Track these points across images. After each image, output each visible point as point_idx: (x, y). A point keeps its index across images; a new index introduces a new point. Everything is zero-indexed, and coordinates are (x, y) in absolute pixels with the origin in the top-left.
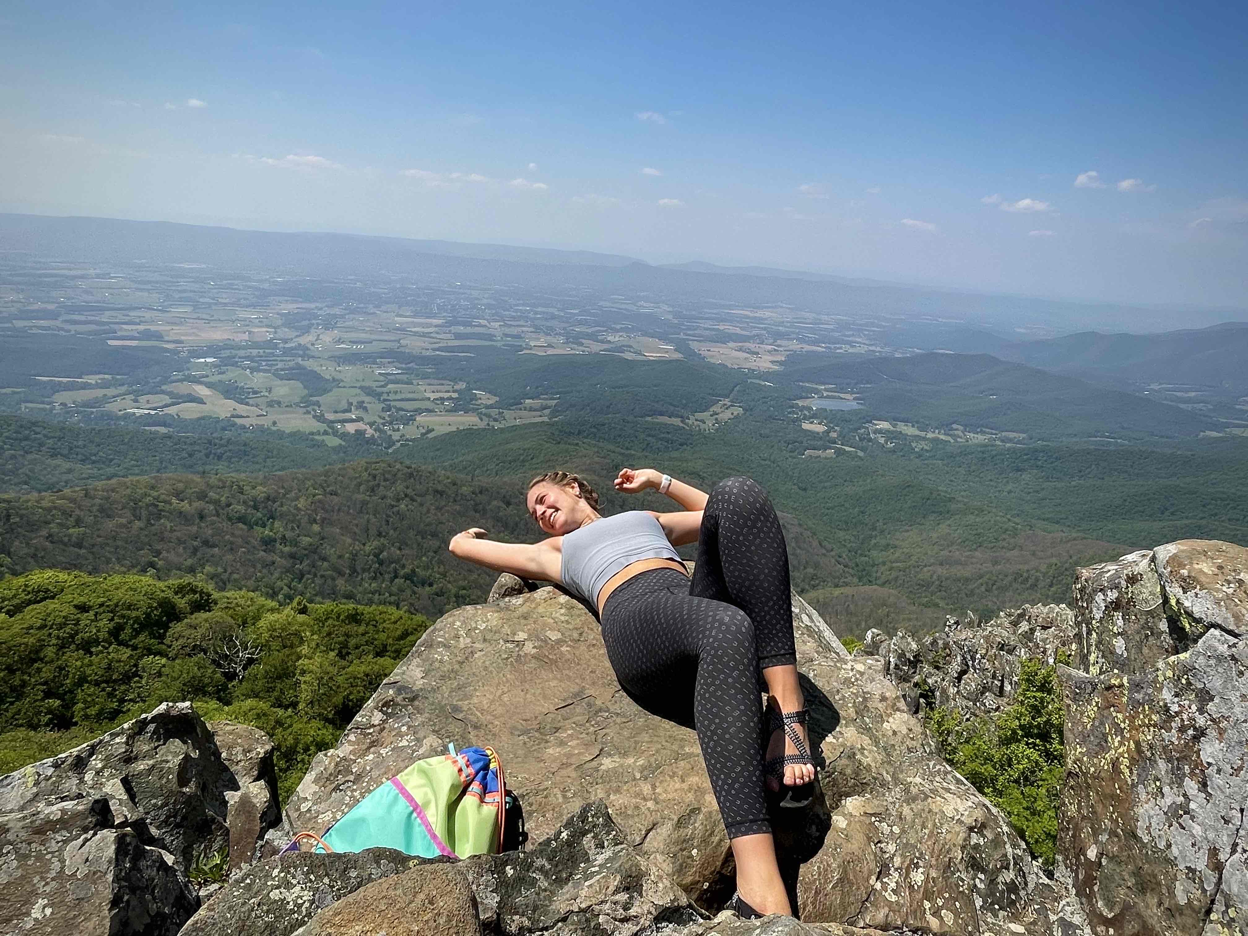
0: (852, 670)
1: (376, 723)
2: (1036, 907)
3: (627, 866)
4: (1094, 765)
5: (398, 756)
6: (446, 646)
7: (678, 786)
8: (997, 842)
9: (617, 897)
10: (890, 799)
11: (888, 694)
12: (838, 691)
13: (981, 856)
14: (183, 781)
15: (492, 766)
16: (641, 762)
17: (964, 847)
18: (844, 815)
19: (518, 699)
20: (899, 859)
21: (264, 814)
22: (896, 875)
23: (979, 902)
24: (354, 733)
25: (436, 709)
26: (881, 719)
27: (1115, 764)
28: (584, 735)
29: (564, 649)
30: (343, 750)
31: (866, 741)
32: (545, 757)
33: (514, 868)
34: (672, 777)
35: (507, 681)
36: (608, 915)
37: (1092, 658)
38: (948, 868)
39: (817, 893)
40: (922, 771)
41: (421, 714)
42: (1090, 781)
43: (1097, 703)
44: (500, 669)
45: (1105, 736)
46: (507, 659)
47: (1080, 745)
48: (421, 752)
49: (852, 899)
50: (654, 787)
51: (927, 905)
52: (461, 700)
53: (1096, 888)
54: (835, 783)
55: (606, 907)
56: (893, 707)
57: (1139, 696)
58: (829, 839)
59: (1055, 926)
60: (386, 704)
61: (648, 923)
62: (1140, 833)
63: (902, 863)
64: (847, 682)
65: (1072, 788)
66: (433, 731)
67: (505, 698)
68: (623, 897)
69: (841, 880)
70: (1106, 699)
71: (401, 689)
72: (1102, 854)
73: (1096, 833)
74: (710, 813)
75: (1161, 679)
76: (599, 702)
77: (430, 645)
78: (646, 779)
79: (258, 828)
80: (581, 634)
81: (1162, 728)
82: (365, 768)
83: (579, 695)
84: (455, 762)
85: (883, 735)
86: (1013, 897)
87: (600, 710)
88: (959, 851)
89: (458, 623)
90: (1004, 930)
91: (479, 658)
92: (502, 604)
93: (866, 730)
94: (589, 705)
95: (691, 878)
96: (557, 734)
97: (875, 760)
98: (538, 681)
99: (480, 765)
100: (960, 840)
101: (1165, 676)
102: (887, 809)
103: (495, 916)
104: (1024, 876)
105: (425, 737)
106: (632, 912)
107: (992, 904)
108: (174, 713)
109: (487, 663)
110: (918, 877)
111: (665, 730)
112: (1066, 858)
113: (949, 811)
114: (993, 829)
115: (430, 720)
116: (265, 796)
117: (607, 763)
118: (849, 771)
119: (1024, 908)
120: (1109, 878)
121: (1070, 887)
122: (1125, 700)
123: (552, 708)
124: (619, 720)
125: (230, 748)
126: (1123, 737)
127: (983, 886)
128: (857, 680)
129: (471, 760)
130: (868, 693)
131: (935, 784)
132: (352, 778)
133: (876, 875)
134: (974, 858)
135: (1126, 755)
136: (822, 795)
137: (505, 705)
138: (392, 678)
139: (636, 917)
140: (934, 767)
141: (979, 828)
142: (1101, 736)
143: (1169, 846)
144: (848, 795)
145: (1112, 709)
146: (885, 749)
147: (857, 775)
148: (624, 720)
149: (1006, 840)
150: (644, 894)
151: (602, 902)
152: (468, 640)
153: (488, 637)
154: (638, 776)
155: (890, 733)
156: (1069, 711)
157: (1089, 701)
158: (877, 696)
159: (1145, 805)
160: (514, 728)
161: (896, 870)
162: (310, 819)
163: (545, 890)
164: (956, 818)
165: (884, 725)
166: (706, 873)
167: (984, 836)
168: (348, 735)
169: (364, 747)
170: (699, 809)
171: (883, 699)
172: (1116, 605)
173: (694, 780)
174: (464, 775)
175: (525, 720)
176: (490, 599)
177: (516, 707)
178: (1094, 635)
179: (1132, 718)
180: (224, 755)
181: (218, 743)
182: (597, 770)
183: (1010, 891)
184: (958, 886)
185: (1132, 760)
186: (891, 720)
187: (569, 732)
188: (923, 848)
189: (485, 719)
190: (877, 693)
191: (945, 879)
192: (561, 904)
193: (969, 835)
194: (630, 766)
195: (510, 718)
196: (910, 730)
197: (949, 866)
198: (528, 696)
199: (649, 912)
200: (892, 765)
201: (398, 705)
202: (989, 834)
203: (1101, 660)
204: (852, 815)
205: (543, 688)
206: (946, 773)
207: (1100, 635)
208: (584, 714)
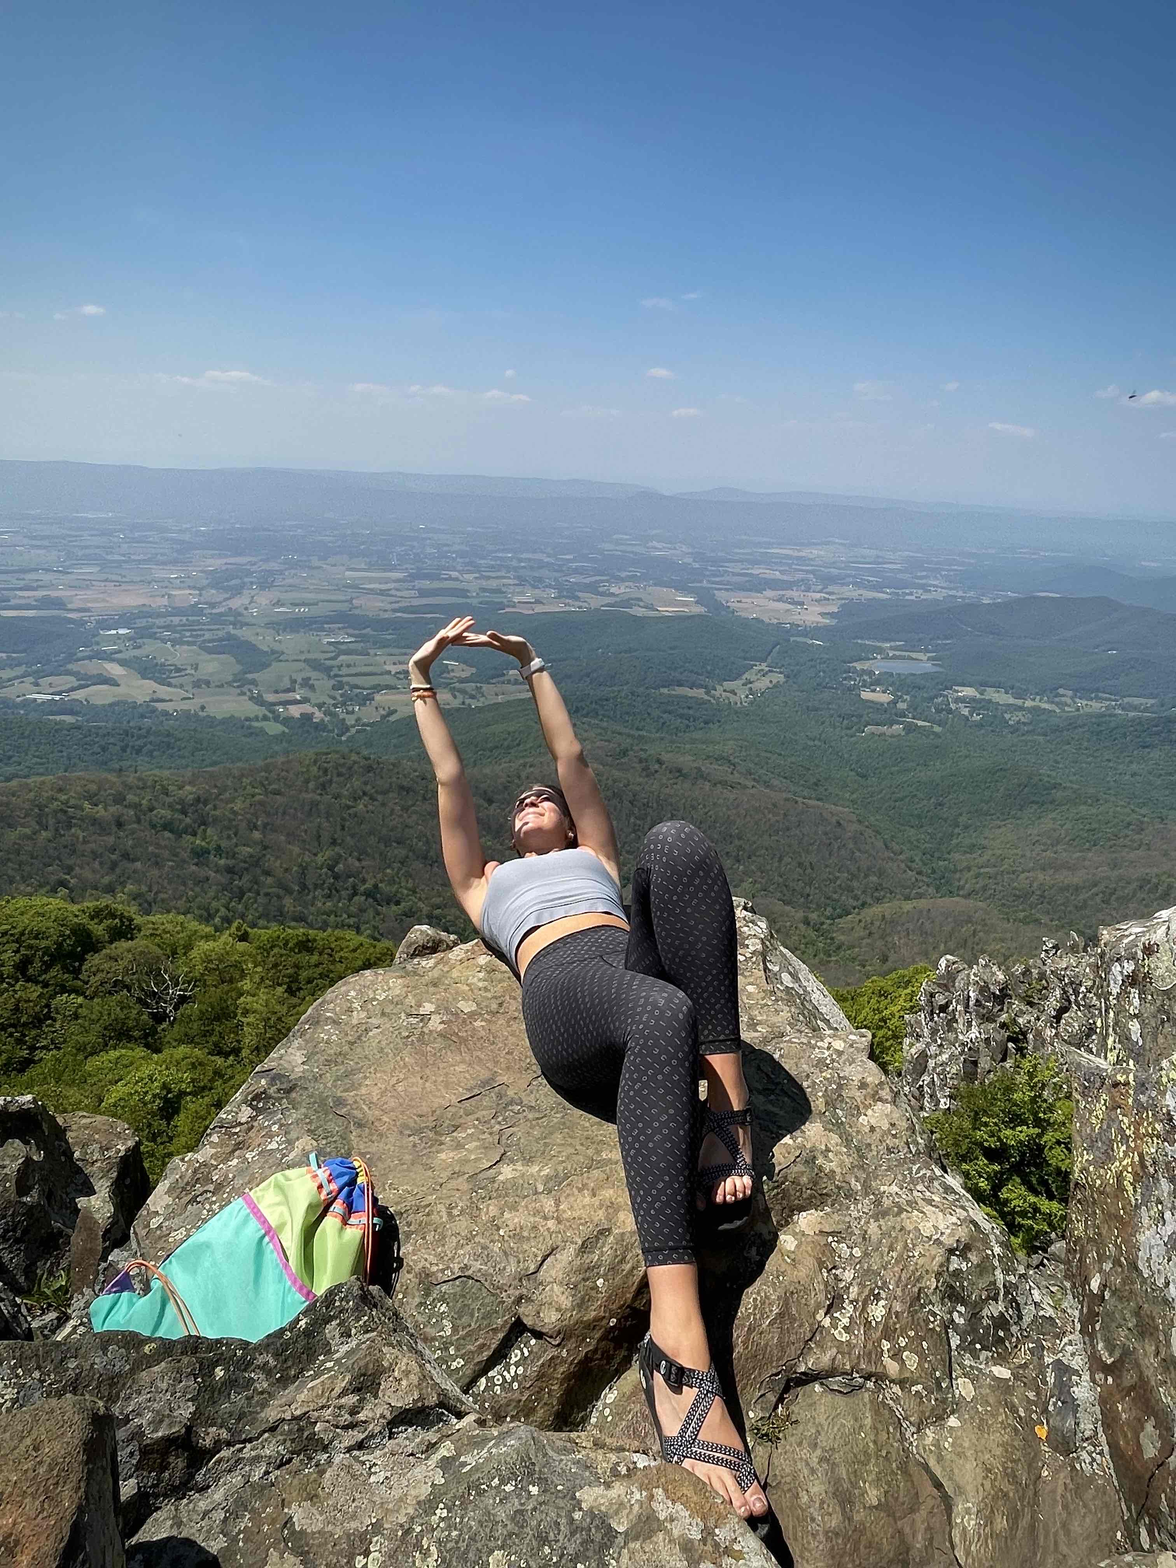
0: (829, 1048)
1: (243, 1120)
2: (1031, 1345)
3: (362, 1363)
4: (1100, 1177)
5: (266, 1162)
6: (335, 1022)
7: (587, 1200)
8: (984, 1268)
9: (343, 1401)
10: (855, 1214)
11: (869, 1080)
12: (808, 1076)
13: (961, 1284)
14: (22, 1188)
15: (359, 1180)
16: (546, 1171)
17: (940, 1274)
18: (794, 1234)
19: (415, 1089)
20: (856, 1289)
21: (107, 1231)
22: (850, 1308)
23: (955, 1341)
24: (218, 1132)
25: (315, 1102)
26: (857, 1111)
27: (1119, 1177)
28: (486, 1136)
29: (478, 1024)
30: (205, 1154)
31: (835, 1138)
32: (435, 1163)
33: (227, 1370)
34: (580, 1190)
35: (405, 1065)
36: (328, 1421)
37: (1110, 1041)
38: (917, 1300)
39: (750, 1330)
40: (900, 1177)
41: (297, 1109)
42: (1096, 1196)
43: (1105, 1101)
44: (398, 1051)
45: (1111, 1143)
46: (408, 1037)
47: (1087, 1151)
48: (291, 1156)
49: (793, 1338)
50: (558, 1203)
51: (886, 1345)
52: (347, 1091)
53: (1097, 1327)
54: (785, 1194)
55: (327, 1413)
56: (873, 1096)
57: (1143, 1098)
58: (772, 1263)
59: (1049, 1370)
60: (257, 1097)
61: (378, 1429)
62: (1140, 1265)
63: (859, 1294)
64: (821, 1064)
65: (1079, 1201)
66: (309, 1131)
67: (400, 1088)
68: (351, 1400)
69: (780, 1315)
70: (1112, 1098)
71: (276, 1078)
72: (1105, 1286)
73: (1101, 1258)
74: (624, 1234)
75: (1165, 1080)
76: (510, 1093)
77: (316, 1022)
78: (550, 1192)
79: (100, 1248)
80: (501, 1005)
81: (1165, 1140)
82: (227, 1176)
83: (488, 1084)
84: (315, 1176)
85: (858, 1132)
86: (1001, 1334)
87: (512, 1102)
88: (933, 1280)
89: (353, 993)
90: (984, 1374)
91: (374, 1037)
92: (409, 967)
93: (836, 1126)
94: (500, 1096)
95: (593, 1314)
96: (454, 1134)
97: (841, 1164)
98: (441, 1065)
99: (346, 1178)
100: (935, 1266)
101: (1168, 1077)
102: (850, 1227)
103: (185, 1428)
104: (1018, 1309)
105: (298, 1139)
106: (361, 1416)
107: (972, 1343)
109: (384, 1043)
110: (878, 1311)
111: (584, 1129)
112: (1074, 1286)
113: (926, 1229)
114: (980, 1251)
115: (306, 1116)
116: (109, 1211)
117: (507, 1172)
118: (804, 1180)
119: (1016, 1347)
120: (1110, 1315)
121: (1076, 1320)
122: (1130, 1101)
123: (455, 1100)
124: (530, 1116)
125: (84, 1145)
126: (1128, 1146)
127: (962, 1321)
128: (833, 1061)
129: (334, 1174)
130: (844, 1078)
131: (915, 1193)
132: (211, 1187)
133: (825, 1309)
134: (952, 1287)
135: (1130, 1169)
136: (768, 1211)
137: (397, 1097)
138: (267, 1064)
139: (365, 1422)
140: (917, 1173)
141: (962, 1250)
142: (1108, 1142)
143: (1167, 1284)
144: (802, 1209)
145: (1119, 1111)
146: (858, 1150)
147: (816, 1184)
148: (537, 1115)
149: (996, 1263)
150: (380, 1394)
151: (322, 1407)
152: (363, 1015)
153: (387, 1011)
154: (540, 1188)
155: (867, 1129)
156: (1078, 1108)
157: (1097, 1098)
158: (856, 1083)
159: (1147, 1232)
160: (405, 1126)
161: (851, 1302)
162: (160, 1238)
163: (262, 1393)
164: (935, 1237)
165: (860, 1119)
166: (614, 1307)
167: (968, 1260)
168: (210, 1135)
169: (229, 1149)
170: (609, 1230)
171: (863, 1085)
172: (1132, 980)
173: (608, 1193)
174: (324, 1192)
175: (421, 1116)
176: (397, 960)
177: (411, 1100)
178: (1112, 1014)
179: (1137, 1125)
180: (77, 1155)
181: (70, 1141)
182: (493, 1180)
183: (997, 1327)
184: (927, 1322)
185: (1135, 1174)
186: (869, 1112)
187: (469, 1131)
188: (888, 1275)
189: (372, 1114)
190: (856, 1078)
191: (912, 1314)
192: (271, 1414)
193: (948, 1260)
194: (532, 1175)
195: (403, 1113)
196: (893, 1125)
197: (918, 1298)
198: (427, 1084)
199: (383, 1416)
200: (864, 1170)
201: (271, 1097)
202: (974, 1258)
203: (1119, 1046)
204: (803, 1235)
205: (446, 1074)
206: (932, 1180)
207: (1117, 1014)
208: (491, 1108)
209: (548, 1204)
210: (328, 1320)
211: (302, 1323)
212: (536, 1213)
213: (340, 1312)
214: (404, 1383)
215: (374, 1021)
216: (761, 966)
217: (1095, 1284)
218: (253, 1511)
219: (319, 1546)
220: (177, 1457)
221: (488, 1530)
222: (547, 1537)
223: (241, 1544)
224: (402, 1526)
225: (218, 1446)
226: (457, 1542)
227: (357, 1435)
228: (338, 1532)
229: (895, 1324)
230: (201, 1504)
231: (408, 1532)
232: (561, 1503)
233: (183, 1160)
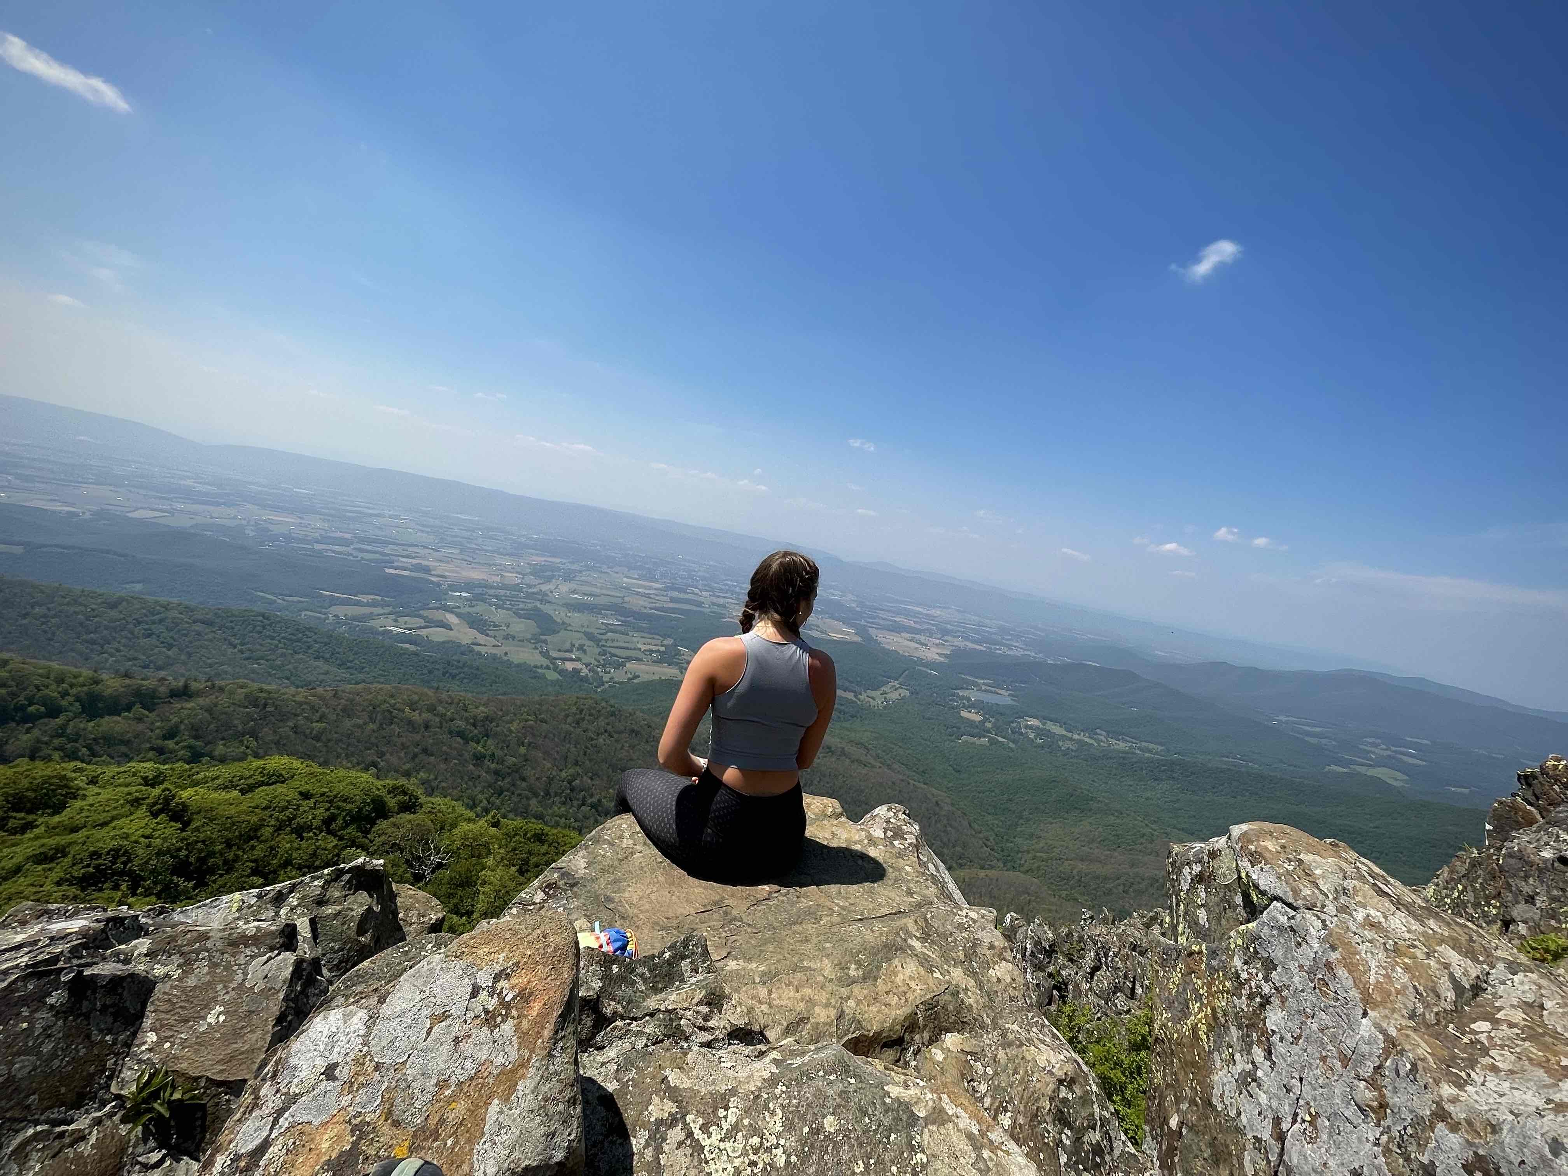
0: (966, 917)
1: (538, 901)
3: (713, 986)
4: (1177, 1031)
6: (611, 844)
7: (792, 994)
8: (1085, 1100)
9: (700, 1008)
10: (987, 1041)
11: (996, 944)
13: (1068, 1110)
14: (361, 931)
15: (629, 947)
16: (762, 968)
17: (1053, 1098)
18: (942, 1049)
19: (664, 899)
20: (989, 1100)
23: (1063, 1159)
24: (517, 907)
25: (590, 897)
26: (987, 965)
27: (1195, 1029)
28: (716, 939)
30: (504, 921)
31: (972, 983)
33: (620, 969)
34: (787, 986)
35: (658, 882)
36: (689, 1020)
37: (1180, 928)
38: (1035, 1117)
40: (1020, 1020)
41: (578, 899)
42: (1173, 1047)
43: (1181, 969)
44: (653, 871)
45: (1187, 1001)
47: (1166, 1010)
50: (770, 992)
52: (615, 892)
53: (1176, 1159)
54: (937, 1016)
55: (689, 1014)
56: (999, 956)
57: (1214, 963)
60: (549, 886)
61: (721, 1036)
62: (1215, 1101)
63: (991, 1104)
64: (961, 927)
65: (1158, 1054)
66: (585, 915)
67: (653, 897)
68: (704, 1009)
70: (1187, 965)
71: (565, 874)
72: (1183, 1123)
73: (1178, 1100)
74: (818, 1023)
75: (1233, 946)
76: (734, 912)
77: (597, 841)
78: (764, 983)
81: (1234, 995)
83: (718, 903)
84: (598, 938)
85: (988, 981)
86: (1098, 1160)
87: (735, 919)
88: (1048, 1102)
89: (625, 826)
91: (638, 858)
93: (971, 973)
94: (726, 913)
97: (977, 1002)
98: (684, 886)
99: (620, 943)
100: (1049, 1090)
101: (1235, 944)
102: (983, 1050)
103: (595, 996)
104: (1110, 1141)
105: (577, 920)
106: (711, 1024)
107: (1077, 1163)
108: (368, 867)
109: (643, 864)
110: (1005, 1121)
112: (1153, 1129)
113: (1042, 1061)
114: (1082, 1086)
115: (584, 905)
117: (732, 965)
118: (951, 1008)
120: (1188, 1148)
121: (1155, 1159)
122: (1203, 966)
123: (693, 912)
124: (749, 930)
125: (407, 910)
126: (1202, 1003)
127: (1068, 1143)
128: (969, 926)
129: (612, 939)
130: (978, 939)
131: (1031, 1034)
134: (1062, 1112)
135: (1204, 1021)
137: (651, 902)
138: (558, 864)
139: (713, 1028)
140: (1032, 1019)
141: (1068, 1082)
142: (1183, 1001)
143: (1239, 1114)
144: (948, 1031)
145: (1193, 975)
146: (988, 994)
147: (959, 1012)
148: (754, 931)
149: (1095, 1099)
150: (723, 1012)
151: (686, 1009)
152: (631, 842)
154: (757, 980)
155: (995, 980)
156: (1157, 976)
157: (1174, 968)
158: (986, 944)
159: (1220, 1072)
160: (657, 923)
163: (642, 992)
164: (1048, 1069)
165: (990, 971)
167: (1073, 1092)
168: (511, 908)
170: (808, 1019)
171: (992, 947)
172: (1199, 878)
175: (667, 918)
177: (661, 906)
178: (1182, 906)
179: (1209, 985)
180: (401, 915)
181: (398, 904)
183: (1095, 1153)
184: (1043, 1137)
185: (1209, 1025)
186: (996, 967)
188: (1013, 1092)
189: (630, 911)
190: (987, 941)
191: (1032, 1127)
192: (652, 1003)
193: (1059, 1088)
194: (752, 970)
195: (654, 914)
196: (1014, 980)
197: (1037, 1116)
198: (674, 897)
199: (725, 1028)
200: (993, 1010)
201: (559, 888)
202: (1077, 1090)
203: (1188, 931)
204: (949, 1051)
205: (687, 893)
206: (1043, 1026)
207: (1186, 906)
208: (719, 921)
209: (763, 992)
210: (684, 958)
211: (667, 955)
212: (753, 997)
213: (692, 954)
214: (739, 1009)
215: (638, 847)
216: (916, 855)
217: (1174, 1122)
218: (637, 1068)
219: (691, 1097)
220: (588, 1017)
221: (821, 1101)
222: (867, 1111)
223: (630, 1088)
224: (752, 1092)
225: (616, 1015)
226: (797, 1107)
227: (706, 1037)
228: (703, 1091)
229: (1019, 1133)
230: (599, 1057)
231: (757, 1097)
232: (875, 1091)
233: (488, 923)
